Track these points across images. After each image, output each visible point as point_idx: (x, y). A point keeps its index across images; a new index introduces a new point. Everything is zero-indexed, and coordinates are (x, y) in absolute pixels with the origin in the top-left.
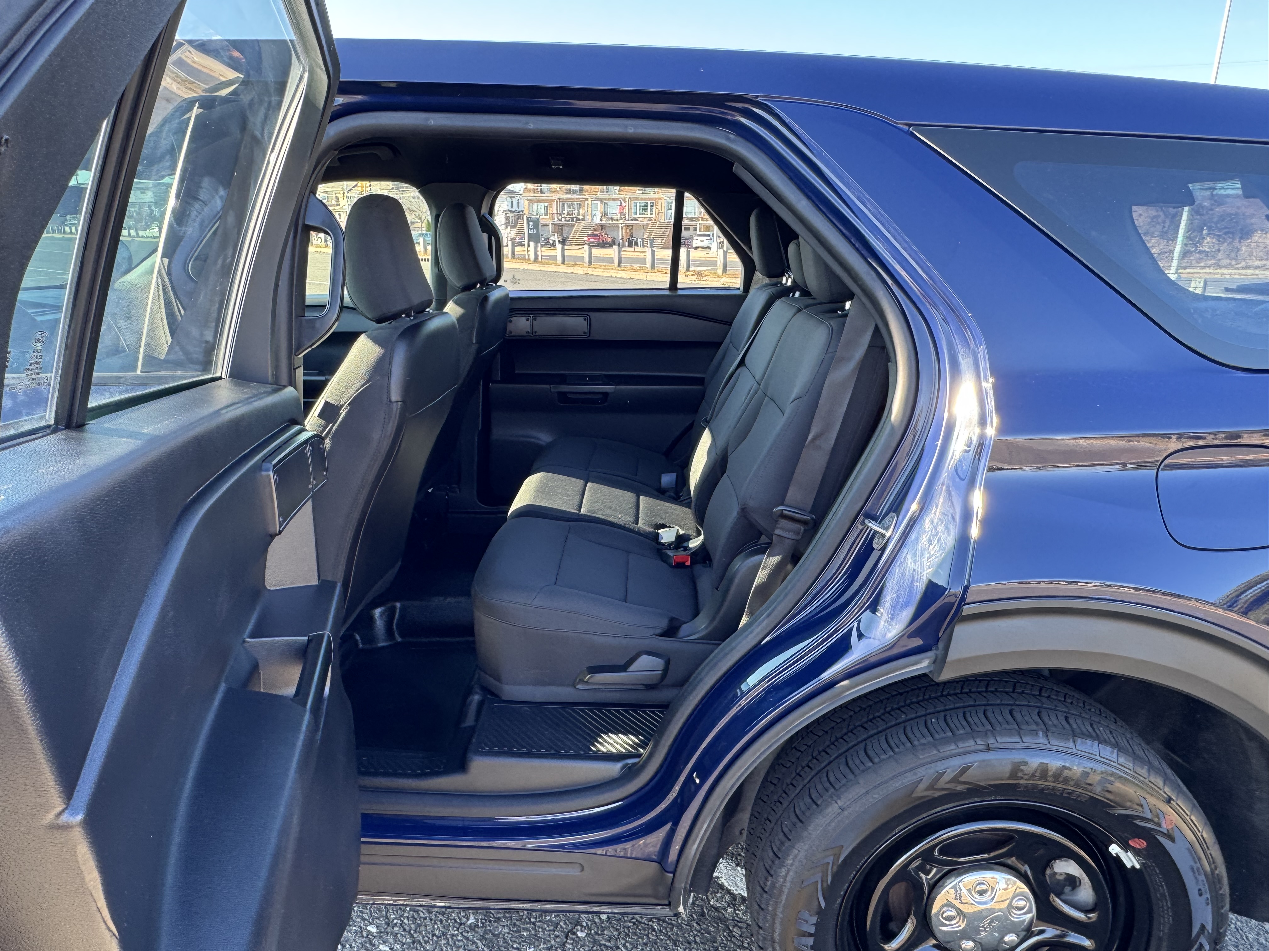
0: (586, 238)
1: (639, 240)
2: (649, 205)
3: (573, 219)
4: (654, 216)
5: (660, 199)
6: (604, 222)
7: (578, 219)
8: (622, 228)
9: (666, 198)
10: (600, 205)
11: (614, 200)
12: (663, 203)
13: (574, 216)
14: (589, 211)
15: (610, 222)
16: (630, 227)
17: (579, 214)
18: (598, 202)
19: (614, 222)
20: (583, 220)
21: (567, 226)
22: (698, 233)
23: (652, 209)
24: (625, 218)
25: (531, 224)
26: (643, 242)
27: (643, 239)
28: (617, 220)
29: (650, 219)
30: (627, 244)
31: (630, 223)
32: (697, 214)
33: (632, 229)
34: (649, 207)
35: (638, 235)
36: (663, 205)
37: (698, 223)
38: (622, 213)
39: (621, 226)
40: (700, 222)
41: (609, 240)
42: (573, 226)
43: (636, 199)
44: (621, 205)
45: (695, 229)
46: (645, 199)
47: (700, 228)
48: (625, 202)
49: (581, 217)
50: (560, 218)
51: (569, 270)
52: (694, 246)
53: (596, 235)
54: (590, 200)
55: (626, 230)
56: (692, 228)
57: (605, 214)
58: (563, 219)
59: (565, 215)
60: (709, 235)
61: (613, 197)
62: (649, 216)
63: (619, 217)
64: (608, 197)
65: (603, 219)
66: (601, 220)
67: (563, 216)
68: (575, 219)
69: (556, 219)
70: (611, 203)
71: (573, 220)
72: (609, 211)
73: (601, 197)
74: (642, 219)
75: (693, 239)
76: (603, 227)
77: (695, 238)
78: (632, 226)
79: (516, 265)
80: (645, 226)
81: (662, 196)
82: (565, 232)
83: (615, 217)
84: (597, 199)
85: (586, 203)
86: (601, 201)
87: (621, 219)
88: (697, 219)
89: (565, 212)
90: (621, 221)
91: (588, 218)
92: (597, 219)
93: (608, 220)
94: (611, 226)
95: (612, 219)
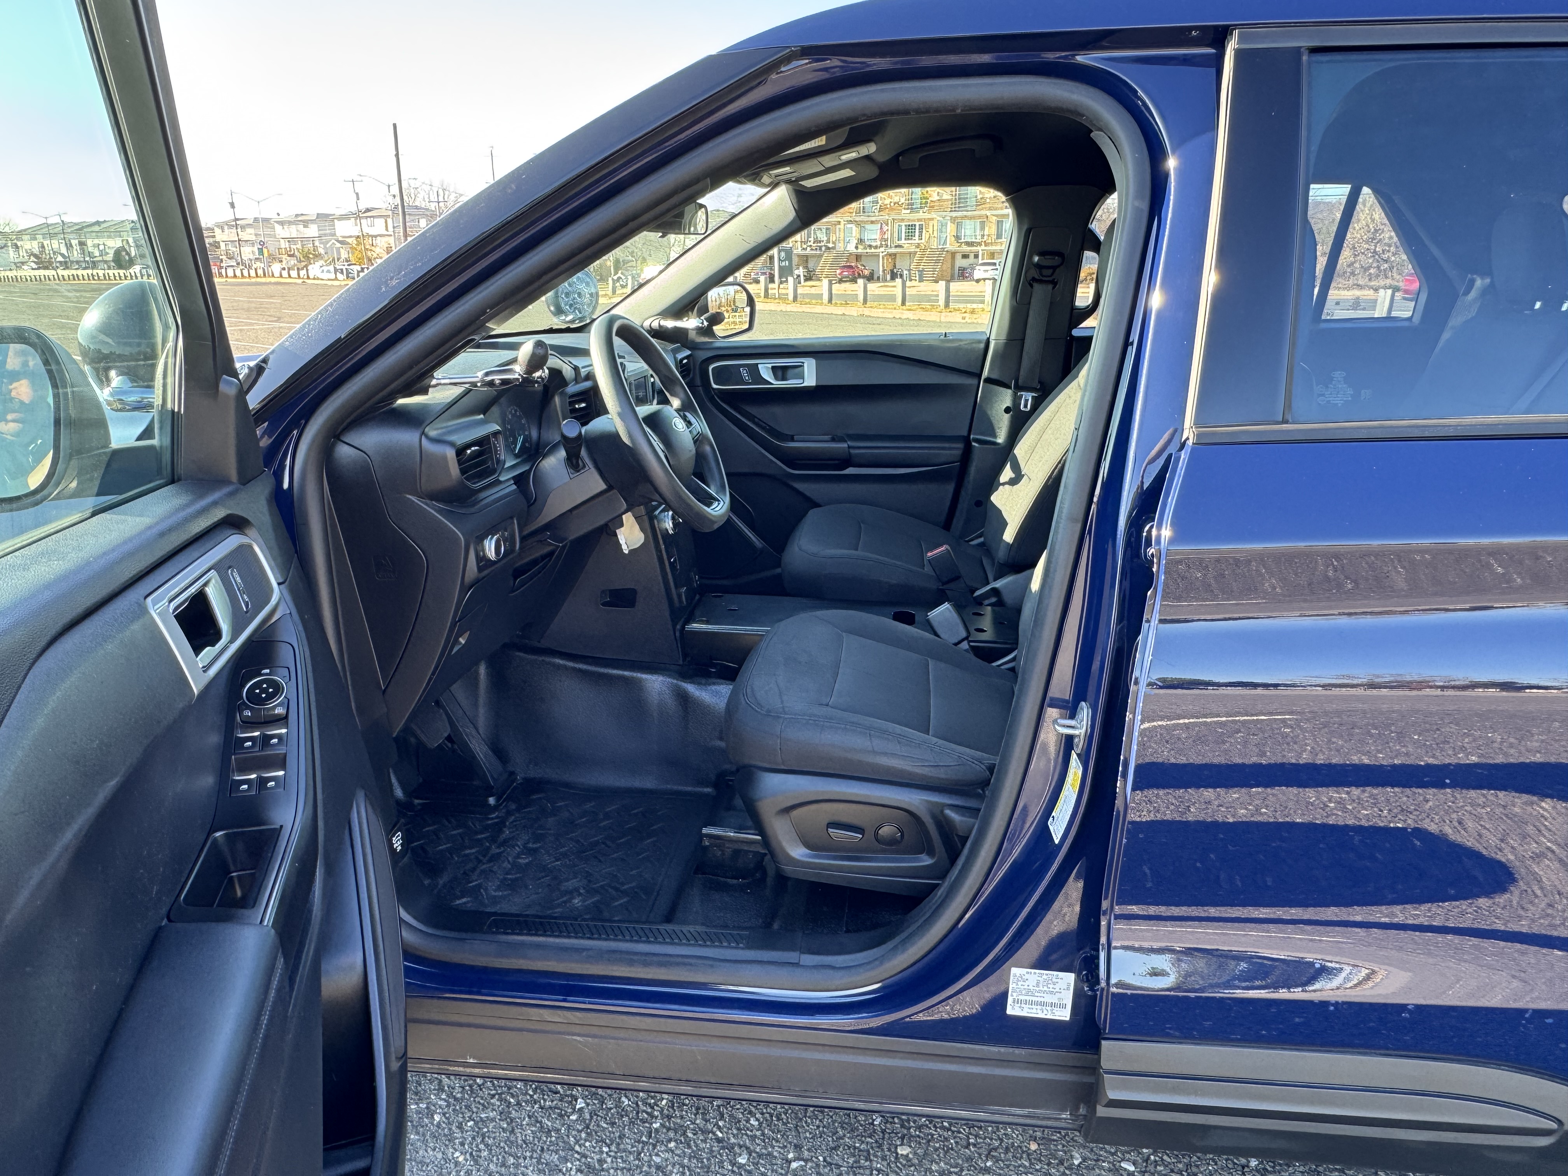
0: (838, 272)
1: (905, 272)
2: (917, 228)
3: (820, 247)
4: (923, 241)
5: (932, 219)
6: (859, 250)
7: (828, 248)
8: (883, 258)
9: (939, 218)
10: (855, 229)
11: (872, 222)
12: (936, 225)
13: (822, 244)
14: (842, 238)
15: (868, 250)
16: (893, 256)
17: (828, 242)
18: (853, 226)
19: (873, 250)
20: (834, 248)
21: (813, 256)
22: (980, 262)
23: (921, 233)
24: (887, 246)
25: (783, 254)
26: (910, 274)
27: (909, 270)
28: (876, 247)
29: (918, 246)
30: (889, 277)
31: (893, 250)
32: (979, 237)
33: (895, 258)
34: (917, 231)
35: (902, 265)
36: (935, 228)
37: (980, 249)
38: (882, 239)
39: (881, 255)
40: (983, 247)
41: (866, 273)
42: (821, 256)
43: (903, 220)
44: (881, 228)
45: (976, 256)
46: (914, 221)
47: (983, 255)
48: (887, 225)
49: (830, 245)
50: (805, 246)
51: (839, 311)
52: (975, 278)
53: (850, 267)
54: (842, 223)
55: (887, 260)
56: (972, 256)
57: (861, 241)
58: (809, 249)
59: (811, 243)
60: (995, 264)
61: (873, 219)
62: (917, 241)
63: (878, 243)
64: (866, 219)
65: (860, 246)
66: (857, 248)
67: (809, 244)
68: (823, 248)
69: (800, 249)
70: (868, 227)
71: (820, 249)
72: (866, 236)
73: (857, 219)
74: (908, 246)
75: (973, 269)
76: (858, 257)
77: (977, 268)
78: (895, 255)
79: (772, 306)
80: (911, 254)
81: (935, 216)
82: (811, 265)
83: (874, 244)
84: (850, 222)
85: (838, 226)
86: (858, 224)
87: (881, 246)
88: (980, 244)
89: (812, 239)
90: (882, 249)
91: (840, 246)
92: (851, 248)
93: (865, 248)
94: (868, 255)
95: (870, 246)
